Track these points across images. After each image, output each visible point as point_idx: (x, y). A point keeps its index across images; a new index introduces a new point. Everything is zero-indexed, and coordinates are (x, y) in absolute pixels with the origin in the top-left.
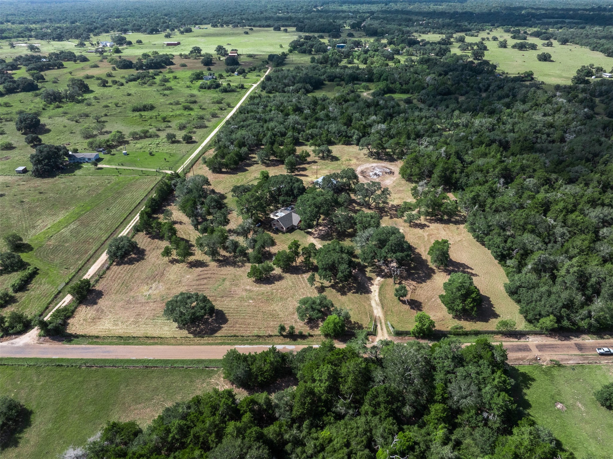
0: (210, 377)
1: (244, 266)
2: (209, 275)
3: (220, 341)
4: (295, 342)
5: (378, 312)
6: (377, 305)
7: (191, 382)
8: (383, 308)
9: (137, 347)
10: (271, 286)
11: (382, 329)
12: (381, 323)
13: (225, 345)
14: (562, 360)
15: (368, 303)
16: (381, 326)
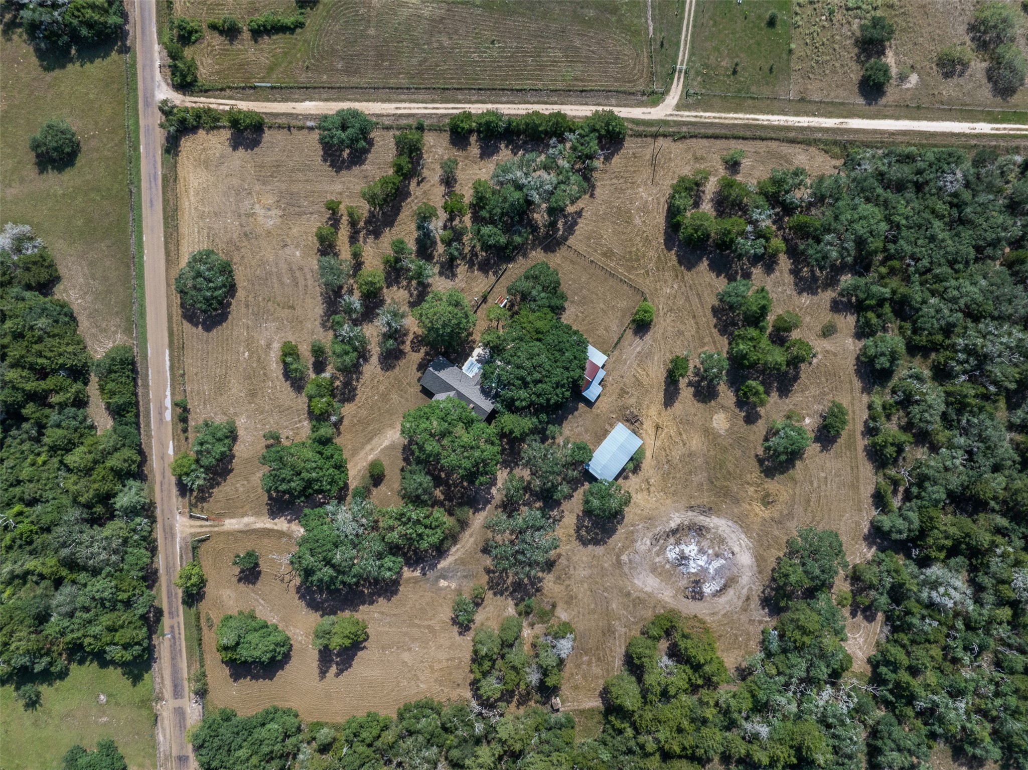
0: (124, 332)
1: (326, 330)
2: (301, 282)
3: (175, 329)
4: (176, 420)
5: (231, 524)
6: (247, 525)
7: (117, 313)
8: (241, 532)
9: (162, 235)
10: (281, 376)
11: (201, 526)
12: (211, 526)
13: (169, 337)
14: (164, 729)
15: (250, 513)
16: (207, 526)
